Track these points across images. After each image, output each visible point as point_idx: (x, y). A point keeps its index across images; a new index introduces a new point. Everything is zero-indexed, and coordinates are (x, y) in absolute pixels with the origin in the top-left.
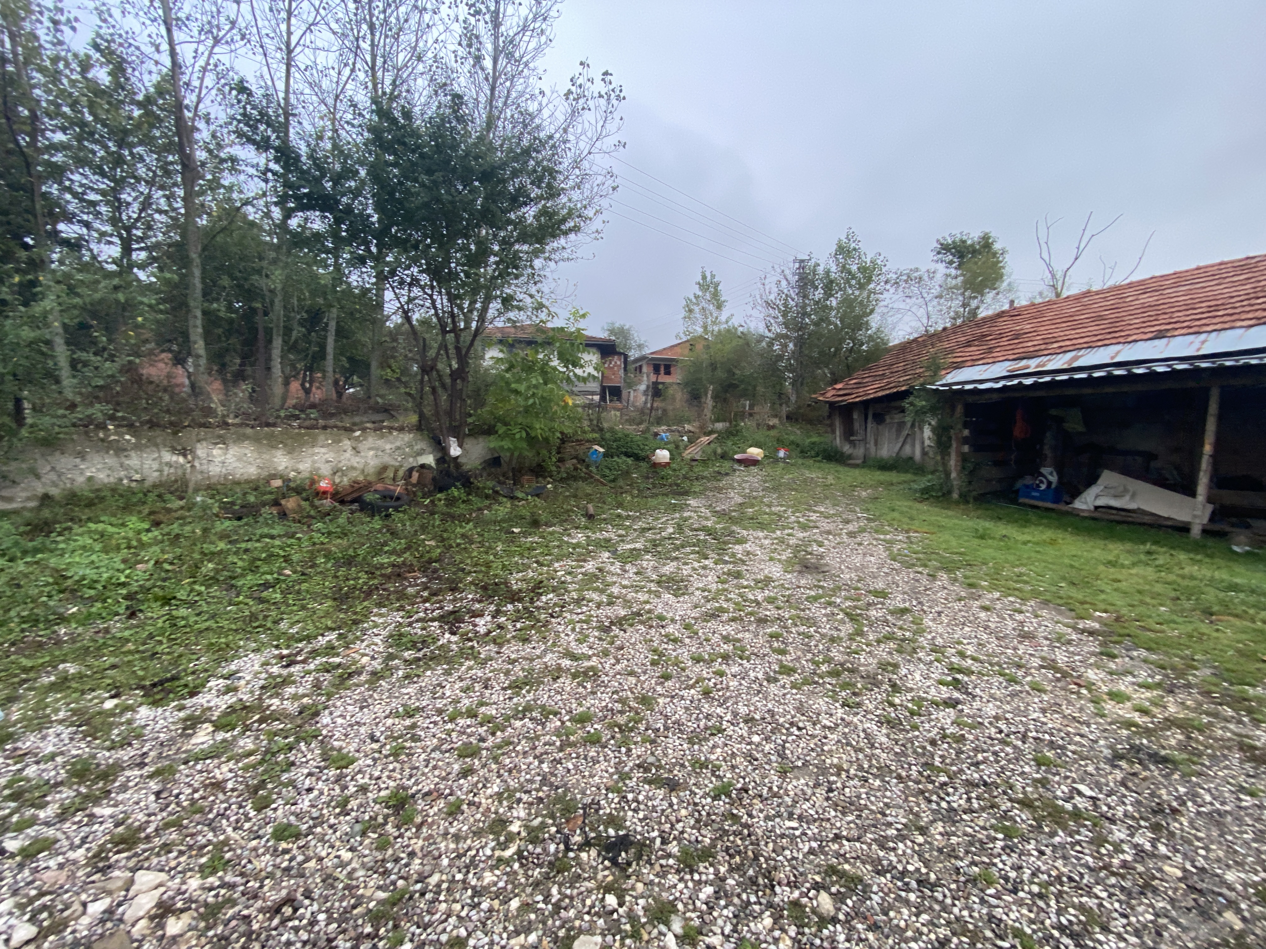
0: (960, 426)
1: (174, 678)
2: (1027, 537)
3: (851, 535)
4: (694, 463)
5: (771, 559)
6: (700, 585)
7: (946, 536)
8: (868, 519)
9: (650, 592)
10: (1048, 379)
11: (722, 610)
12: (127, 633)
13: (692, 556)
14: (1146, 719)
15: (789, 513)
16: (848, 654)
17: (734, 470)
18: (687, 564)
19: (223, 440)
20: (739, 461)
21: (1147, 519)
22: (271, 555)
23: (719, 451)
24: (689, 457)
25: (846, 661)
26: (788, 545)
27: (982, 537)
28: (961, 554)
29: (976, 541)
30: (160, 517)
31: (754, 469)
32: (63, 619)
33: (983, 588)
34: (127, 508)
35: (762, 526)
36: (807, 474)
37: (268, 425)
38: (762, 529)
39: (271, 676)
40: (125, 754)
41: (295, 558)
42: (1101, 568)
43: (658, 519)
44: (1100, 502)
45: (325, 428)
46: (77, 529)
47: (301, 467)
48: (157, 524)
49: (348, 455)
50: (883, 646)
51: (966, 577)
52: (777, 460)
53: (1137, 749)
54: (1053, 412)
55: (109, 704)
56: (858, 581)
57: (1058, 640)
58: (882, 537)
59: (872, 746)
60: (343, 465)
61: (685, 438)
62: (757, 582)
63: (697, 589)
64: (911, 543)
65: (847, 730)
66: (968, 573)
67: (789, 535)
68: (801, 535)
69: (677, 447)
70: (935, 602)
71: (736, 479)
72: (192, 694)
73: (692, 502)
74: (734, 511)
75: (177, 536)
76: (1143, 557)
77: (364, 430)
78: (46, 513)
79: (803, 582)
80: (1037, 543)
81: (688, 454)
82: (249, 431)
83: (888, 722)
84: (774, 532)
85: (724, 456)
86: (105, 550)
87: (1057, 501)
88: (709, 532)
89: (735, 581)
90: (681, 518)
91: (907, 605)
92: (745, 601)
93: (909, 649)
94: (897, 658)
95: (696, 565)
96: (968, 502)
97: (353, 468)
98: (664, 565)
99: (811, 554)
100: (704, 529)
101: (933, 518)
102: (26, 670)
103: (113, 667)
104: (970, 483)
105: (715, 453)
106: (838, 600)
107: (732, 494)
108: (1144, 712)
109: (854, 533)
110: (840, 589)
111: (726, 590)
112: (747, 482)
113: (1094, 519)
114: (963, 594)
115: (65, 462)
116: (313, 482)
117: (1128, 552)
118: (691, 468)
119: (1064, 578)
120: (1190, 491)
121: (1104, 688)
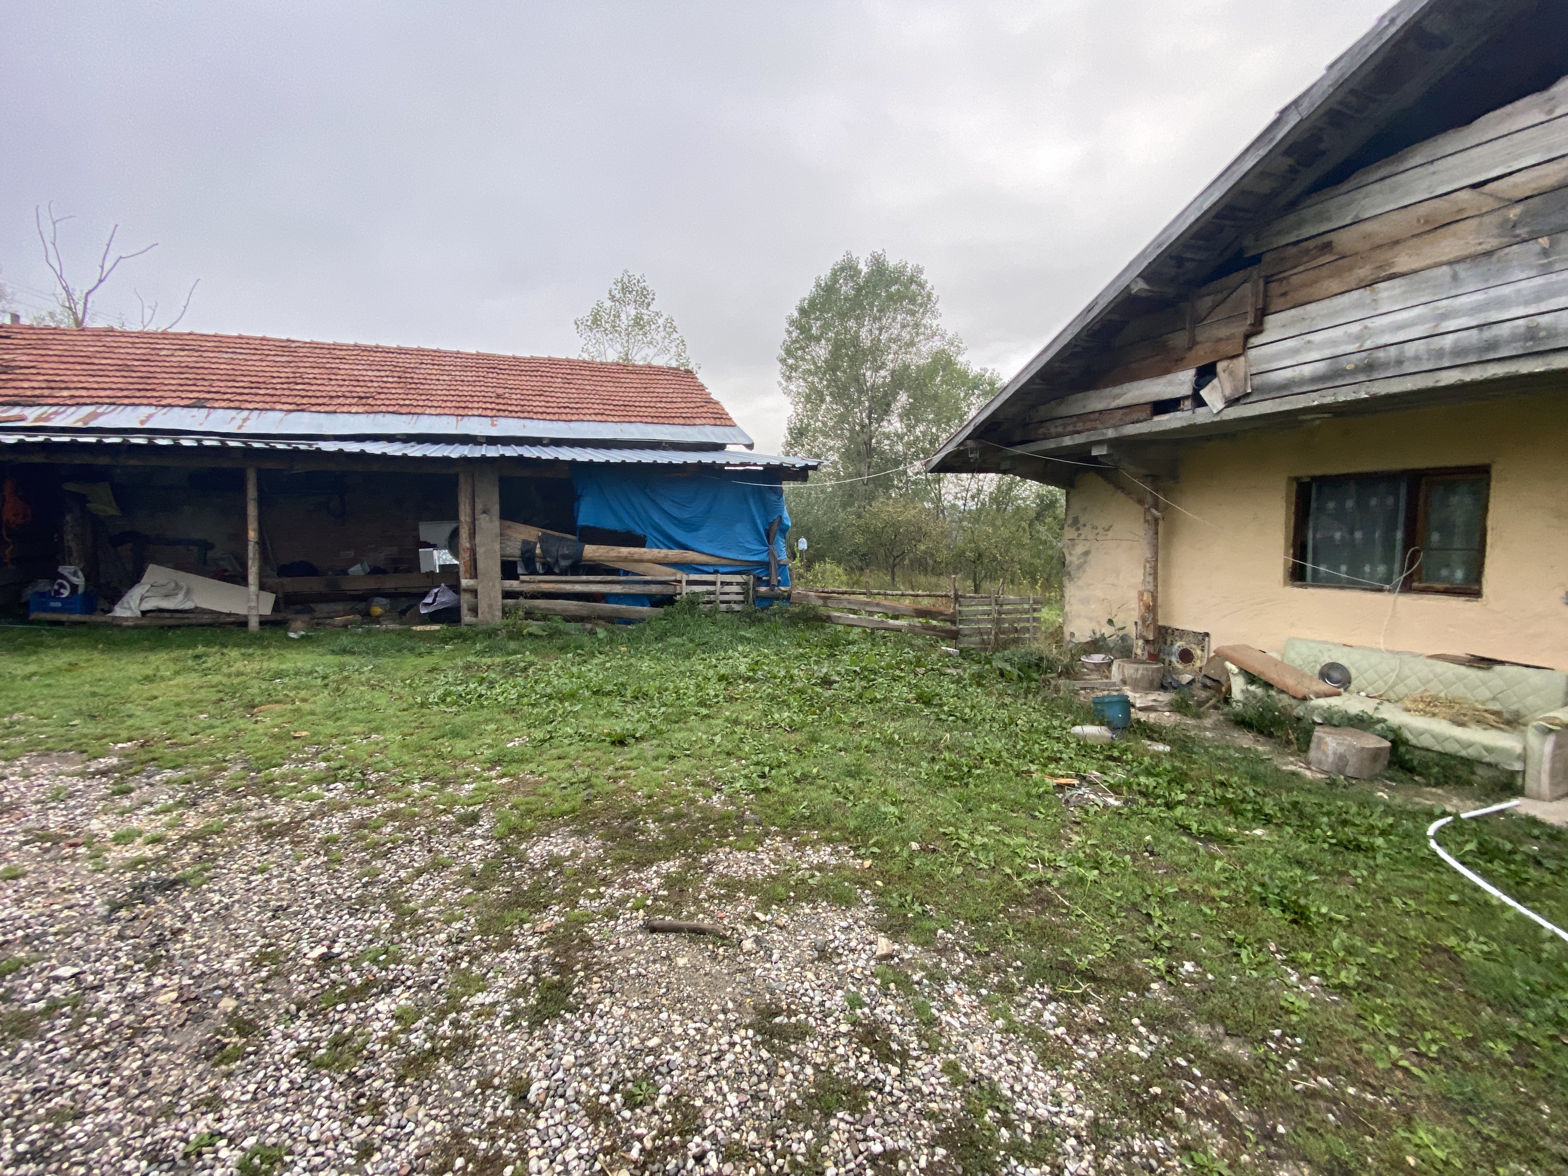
2: (33, 668)
10: (40, 438)
14: (159, 848)
21: (206, 619)
42: (135, 687)
44: (147, 606)
53: (140, 888)
54: (70, 487)
57: (54, 798)
76: (190, 663)
80: (49, 674)
87: (90, 609)
108: (157, 841)
113: (137, 626)
117: (174, 660)
119: (79, 713)
120: (242, 580)
121: (110, 835)
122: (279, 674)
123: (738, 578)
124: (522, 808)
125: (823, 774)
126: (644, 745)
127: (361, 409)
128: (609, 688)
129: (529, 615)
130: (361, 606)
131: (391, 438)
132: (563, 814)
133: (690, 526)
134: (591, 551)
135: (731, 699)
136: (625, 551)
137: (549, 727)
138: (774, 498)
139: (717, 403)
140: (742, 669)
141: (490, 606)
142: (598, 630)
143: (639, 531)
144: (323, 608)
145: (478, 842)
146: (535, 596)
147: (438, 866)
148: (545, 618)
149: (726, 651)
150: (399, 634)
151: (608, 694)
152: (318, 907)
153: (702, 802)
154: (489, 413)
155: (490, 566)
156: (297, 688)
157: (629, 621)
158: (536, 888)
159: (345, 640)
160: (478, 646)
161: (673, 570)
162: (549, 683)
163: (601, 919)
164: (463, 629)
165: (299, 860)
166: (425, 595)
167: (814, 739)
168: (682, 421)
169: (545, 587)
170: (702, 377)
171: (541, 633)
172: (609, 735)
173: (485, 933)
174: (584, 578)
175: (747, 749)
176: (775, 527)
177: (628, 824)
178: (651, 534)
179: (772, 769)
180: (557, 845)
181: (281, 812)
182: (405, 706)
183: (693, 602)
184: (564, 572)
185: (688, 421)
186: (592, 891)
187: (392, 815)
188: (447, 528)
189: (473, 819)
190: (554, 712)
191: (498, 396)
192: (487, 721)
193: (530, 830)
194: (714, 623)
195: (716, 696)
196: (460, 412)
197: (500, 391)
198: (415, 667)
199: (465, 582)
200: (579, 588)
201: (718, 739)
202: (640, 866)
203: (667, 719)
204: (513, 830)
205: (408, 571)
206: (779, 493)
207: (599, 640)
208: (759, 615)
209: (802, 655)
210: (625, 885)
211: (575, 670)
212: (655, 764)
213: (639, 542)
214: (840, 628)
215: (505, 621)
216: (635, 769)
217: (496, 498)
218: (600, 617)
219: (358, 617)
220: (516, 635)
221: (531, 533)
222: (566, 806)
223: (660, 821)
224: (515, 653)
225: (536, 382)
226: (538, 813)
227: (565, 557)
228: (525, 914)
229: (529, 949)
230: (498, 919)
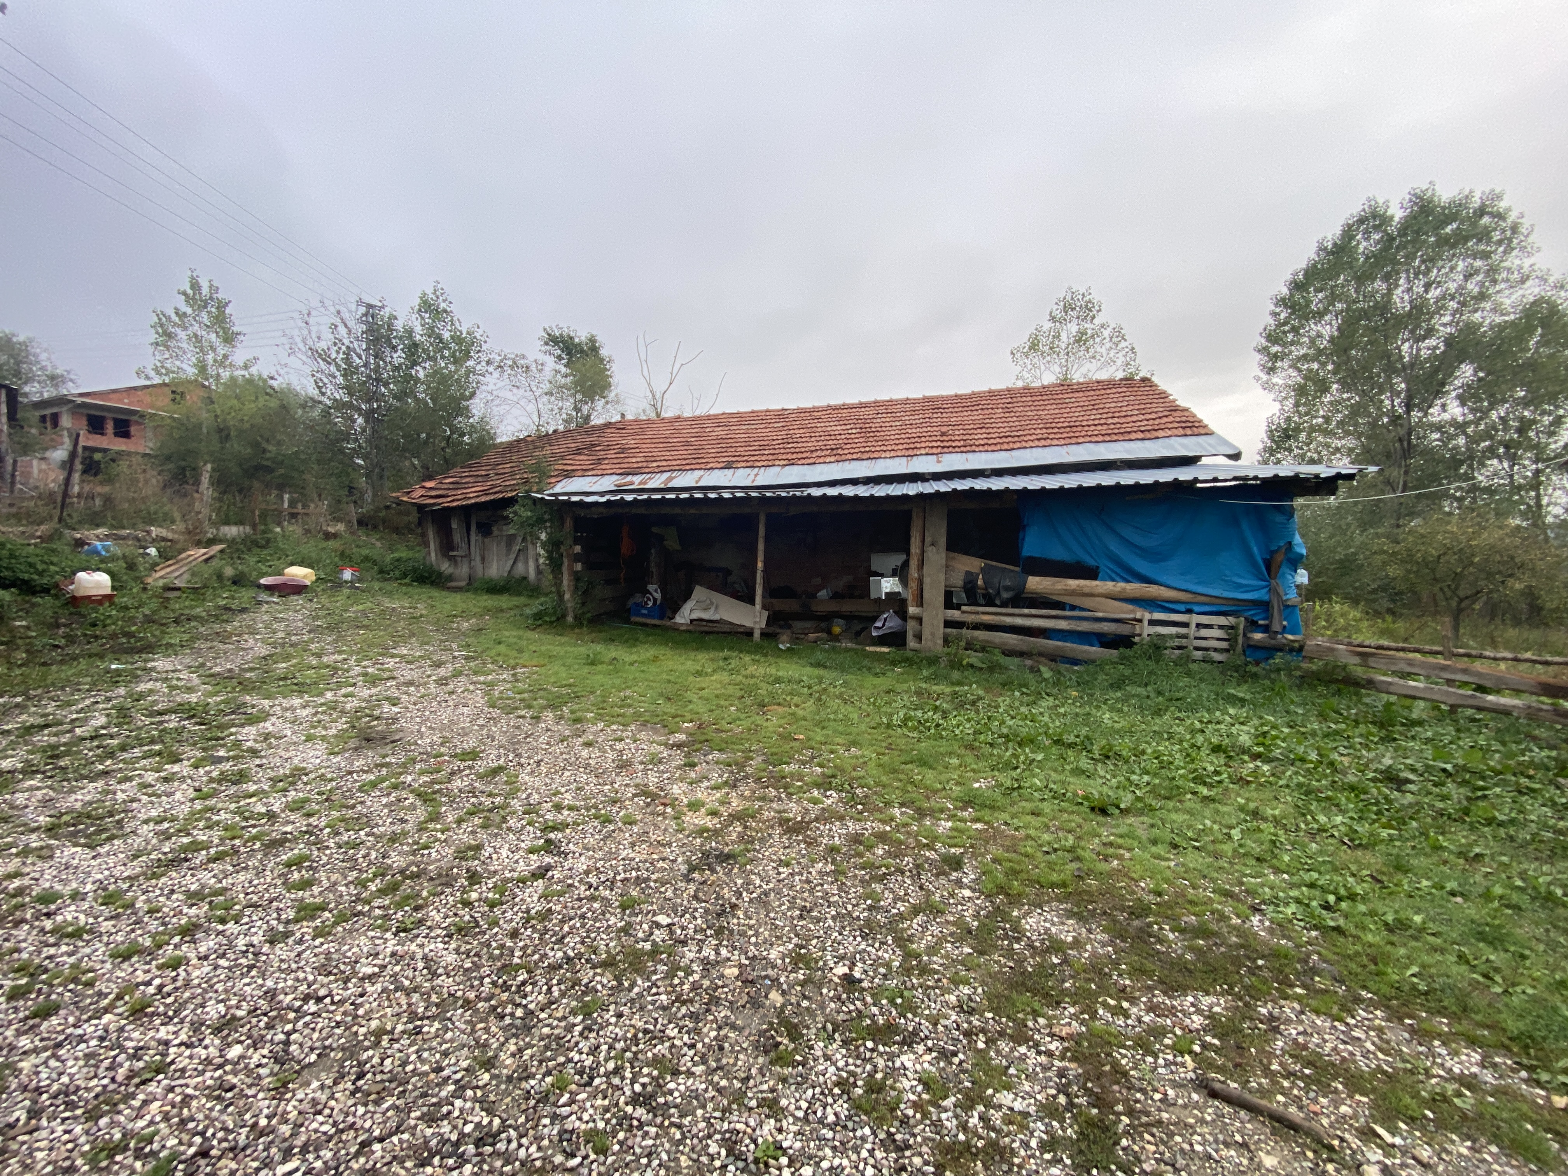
0: (570, 541)
2: (635, 657)
3: (442, 682)
5: (309, 739)
6: (154, 813)
7: (556, 667)
8: (467, 658)
10: (645, 497)
11: (196, 847)
14: (716, 820)
15: (352, 663)
16: (414, 853)
17: (260, 603)
18: (129, 779)
20: (270, 588)
21: (726, 628)
23: (229, 572)
25: (409, 866)
26: (343, 712)
27: (593, 663)
28: (570, 685)
29: (586, 669)
31: (297, 601)
33: (588, 720)
36: (388, 603)
38: (301, 693)
42: (691, 678)
43: (69, 704)
44: (695, 615)
50: (464, 825)
51: (572, 712)
52: (340, 584)
53: (706, 855)
54: (655, 530)
56: (442, 744)
57: (651, 762)
58: (482, 679)
59: (434, 975)
61: (153, 551)
62: (275, 781)
64: (517, 681)
65: (397, 968)
66: (576, 707)
67: (346, 696)
68: (366, 693)
69: (131, 566)
70: (536, 750)
71: (262, 616)
73: (161, 663)
74: (251, 669)
76: (721, 663)
79: (358, 764)
80: (642, 662)
81: (157, 579)
83: (459, 930)
84: (321, 694)
85: (237, 581)
87: (662, 618)
88: (191, 712)
89: (233, 790)
90: (130, 695)
91: (501, 762)
92: (246, 819)
93: (498, 819)
94: (482, 835)
95: (150, 777)
96: (581, 625)
99: (378, 718)
100: (180, 709)
101: (543, 648)
104: (584, 604)
105: (220, 577)
106: (409, 778)
107: (251, 642)
108: (714, 813)
109: (446, 679)
110: (414, 761)
111: (211, 809)
112: (283, 620)
113: (689, 631)
114: (567, 733)
117: (712, 660)
118: (165, 603)
119: (661, 695)
120: (752, 602)
121: (685, 801)
122: (778, 680)
123: (1222, 620)
124: (1008, 864)
125: (1433, 927)
126: (1131, 820)
127: (832, 459)
128: (1072, 739)
129: (969, 646)
130: (824, 625)
131: (854, 482)
132: (1053, 885)
133: (1155, 556)
134: (1036, 583)
135: (1242, 781)
136: (1073, 583)
137: (1015, 774)
138: (1280, 518)
139: (1186, 410)
140: (1245, 739)
141: (933, 634)
142: (1043, 669)
143: (1092, 562)
144: (798, 625)
145: (967, 893)
146: (977, 626)
147: (933, 910)
148: (983, 649)
149: (1208, 711)
150: (856, 651)
151: (1071, 746)
152: (834, 918)
153: (1235, 921)
154: (935, 451)
155: (934, 595)
156: (791, 694)
157: (1075, 662)
158: (1043, 971)
159: (819, 656)
160: (925, 673)
161: (1131, 607)
162: (1003, 722)
163: (1133, 1048)
164: (909, 654)
165: (813, 861)
166: (875, 619)
167: (1401, 868)
168: (1141, 435)
169: (986, 618)
170: (1162, 383)
171: (980, 665)
172: (1086, 798)
173: (996, 1011)
174: (1026, 611)
175: (1286, 858)
176: (1280, 557)
177: (1136, 923)
178: (1104, 564)
179: (1339, 899)
180: (1053, 924)
181: (794, 810)
182: (873, 724)
183: (1157, 646)
184: (1004, 605)
185: (1148, 434)
186: (1112, 1002)
187: (882, 837)
188: (897, 560)
189: (956, 864)
190: (1015, 756)
191: (943, 434)
192: (951, 754)
193: (1019, 895)
194: (1189, 674)
195: (1217, 773)
196: (910, 452)
197: (944, 429)
198: (874, 686)
199: (912, 610)
200: (1019, 621)
201: (1236, 834)
202: (1172, 988)
203: (1154, 791)
204: (1001, 889)
205: (861, 597)
206: (1289, 513)
207: (1045, 680)
208: (1254, 669)
209: (1337, 733)
210: (1152, 1008)
211: (1024, 709)
212: (1154, 849)
213: (1092, 574)
214: (1392, 699)
215: (946, 650)
216: (1130, 850)
217: (944, 531)
218: (1040, 654)
219: (824, 635)
220: (956, 664)
221: (972, 564)
222: (1055, 877)
223: (1182, 931)
224: (960, 683)
225: (977, 416)
226: (1024, 876)
227: (1007, 589)
228: (1037, 1006)
229: (1049, 1054)
230: (1008, 998)
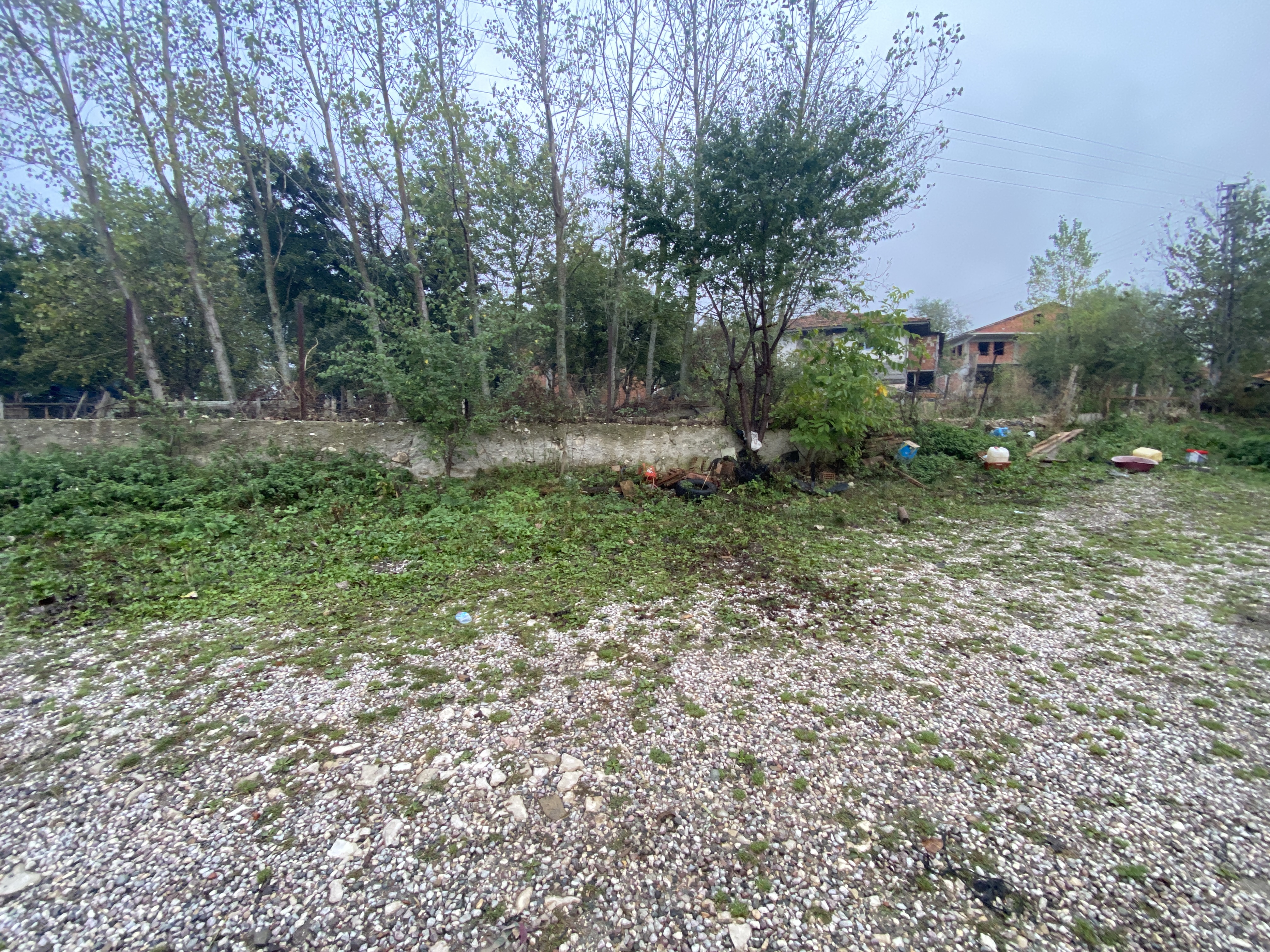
1: (567, 612)
4: (1046, 466)
6: (1072, 621)
9: (996, 617)
11: (1111, 657)
12: (535, 573)
13: (1053, 582)
17: (1112, 477)
18: (1048, 591)
19: (581, 433)
20: (1119, 465)
22: (617, 526)
23: (1086, 451)
24: (1038, 457)
26: (1216, 586)
30: (545, 490)
31: (1147, 478)
32: (497, 558)
34: (526, 482)
35: (1166, 556)
36: (1243, 488)
37: (611, 421)
38: (1167, 560)
39: (629, 624)
40: (545, 662)
41: (634, 530)
43: (997, 532)
45: (651, 423)
46: (499, 495)
47: (632, 456)
48: (543, 495)
49: (666, 447)
52: (1186, 466)
55: (531, 623)
60: (663, 456)
61: (1032, 434)
62: (1166, 629)
63: (1069, 624)
67: (1216, 572)
69: (1020, 444)
71: (1116, 489)
72: (581, 627)
73: (1047, 515)
74: (1117, 531)
75: (556, 505)
77: (679, 425)
78: (482, 483)
79: (1247, 639)
81: (1035, 454)
82: (599, 426)
84: (1188, 565)
85: (1094, 458)
86: (516, 511)
88: (1077, 555)
90: (1032, 533)
92: (1148, 651)
95: (1062, 594)
97: (671, 458)
98: (1013, 588)
100: (1068, 550)
102: (480, 589)
103: (530, 596)
105: (1079, 453)
115: (491, 446)
116: (641, 469)
118: (1041, 471)
